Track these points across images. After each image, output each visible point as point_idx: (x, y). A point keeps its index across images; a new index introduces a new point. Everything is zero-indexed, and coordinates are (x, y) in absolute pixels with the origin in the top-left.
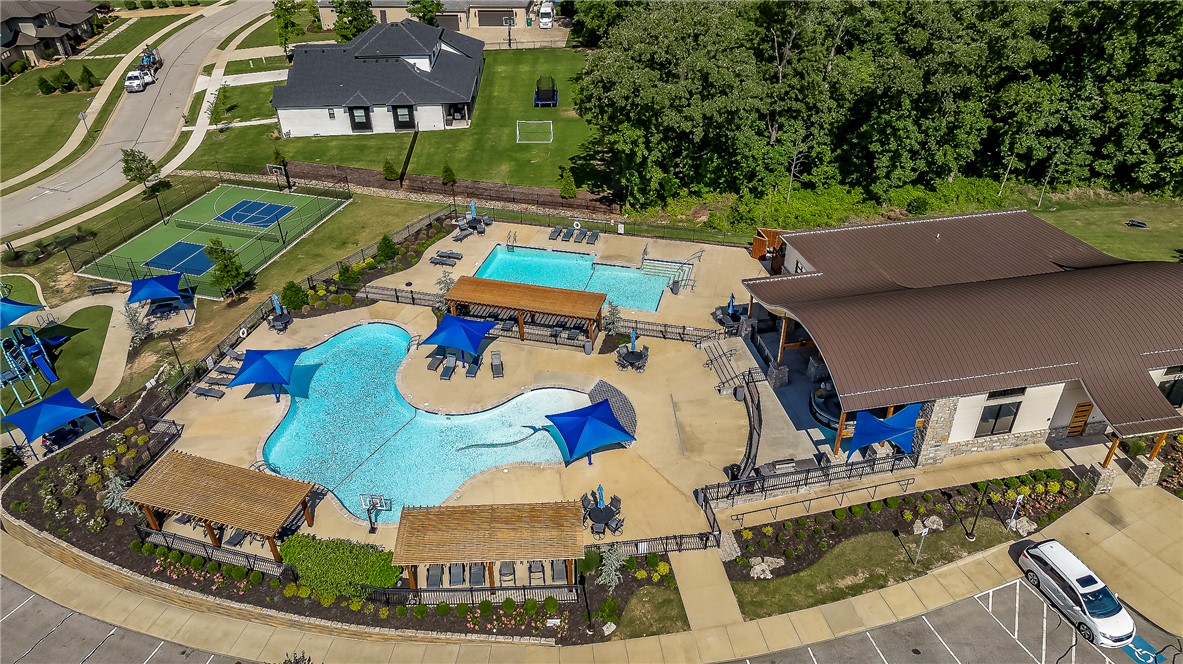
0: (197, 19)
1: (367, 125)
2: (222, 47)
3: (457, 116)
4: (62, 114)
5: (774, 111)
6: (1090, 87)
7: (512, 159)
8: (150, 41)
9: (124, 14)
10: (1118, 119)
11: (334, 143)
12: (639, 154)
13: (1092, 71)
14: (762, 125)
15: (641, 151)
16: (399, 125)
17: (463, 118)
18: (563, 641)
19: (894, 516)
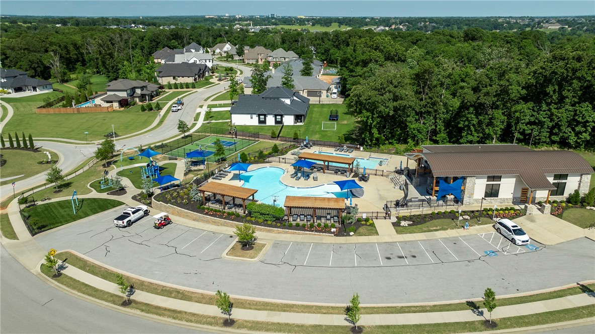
0: (195, 92)
1: (264, 122)
2: (206, 100)
3: (299, 121)
4: (149, 117)
5: (422, 112)
6: (544, 107)
7: (320, 134)
8: (179, 97)
9: (167, 90)
10: (558, 119)
11: (251, 127)
12: (369, 122)
13: (545, 100)
14: (417, 117)
15: (370, 121)
16: (277, 122)
17: (301, 122)
18: (336, 235)
19: (453, 216)
